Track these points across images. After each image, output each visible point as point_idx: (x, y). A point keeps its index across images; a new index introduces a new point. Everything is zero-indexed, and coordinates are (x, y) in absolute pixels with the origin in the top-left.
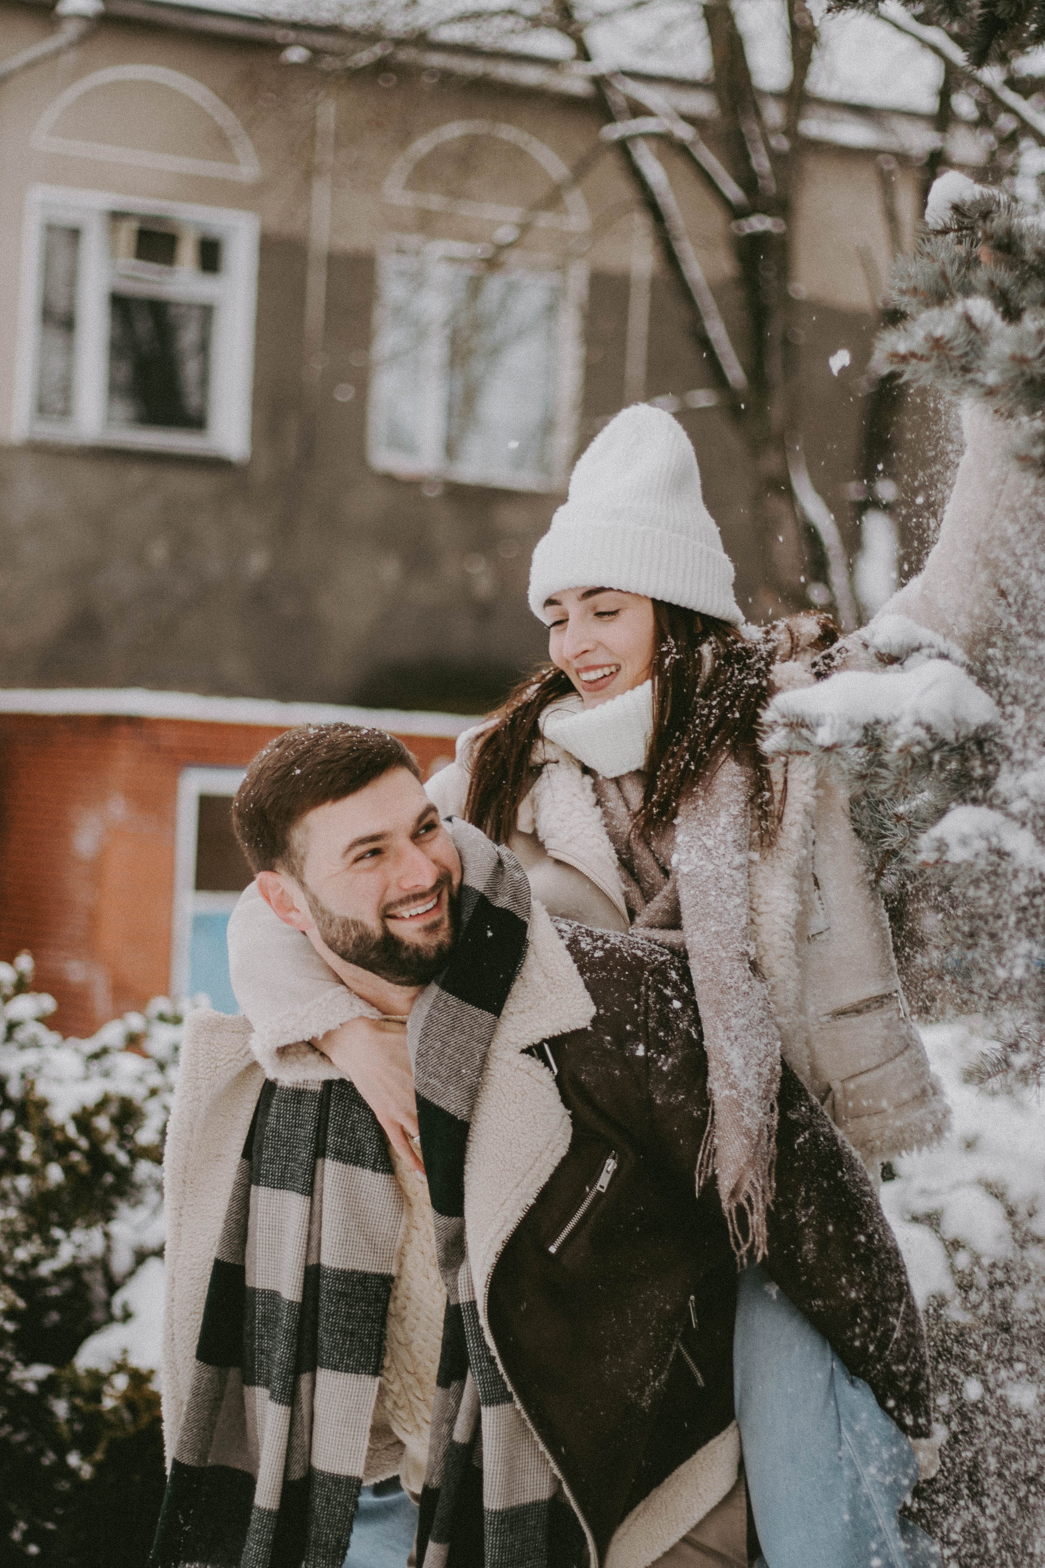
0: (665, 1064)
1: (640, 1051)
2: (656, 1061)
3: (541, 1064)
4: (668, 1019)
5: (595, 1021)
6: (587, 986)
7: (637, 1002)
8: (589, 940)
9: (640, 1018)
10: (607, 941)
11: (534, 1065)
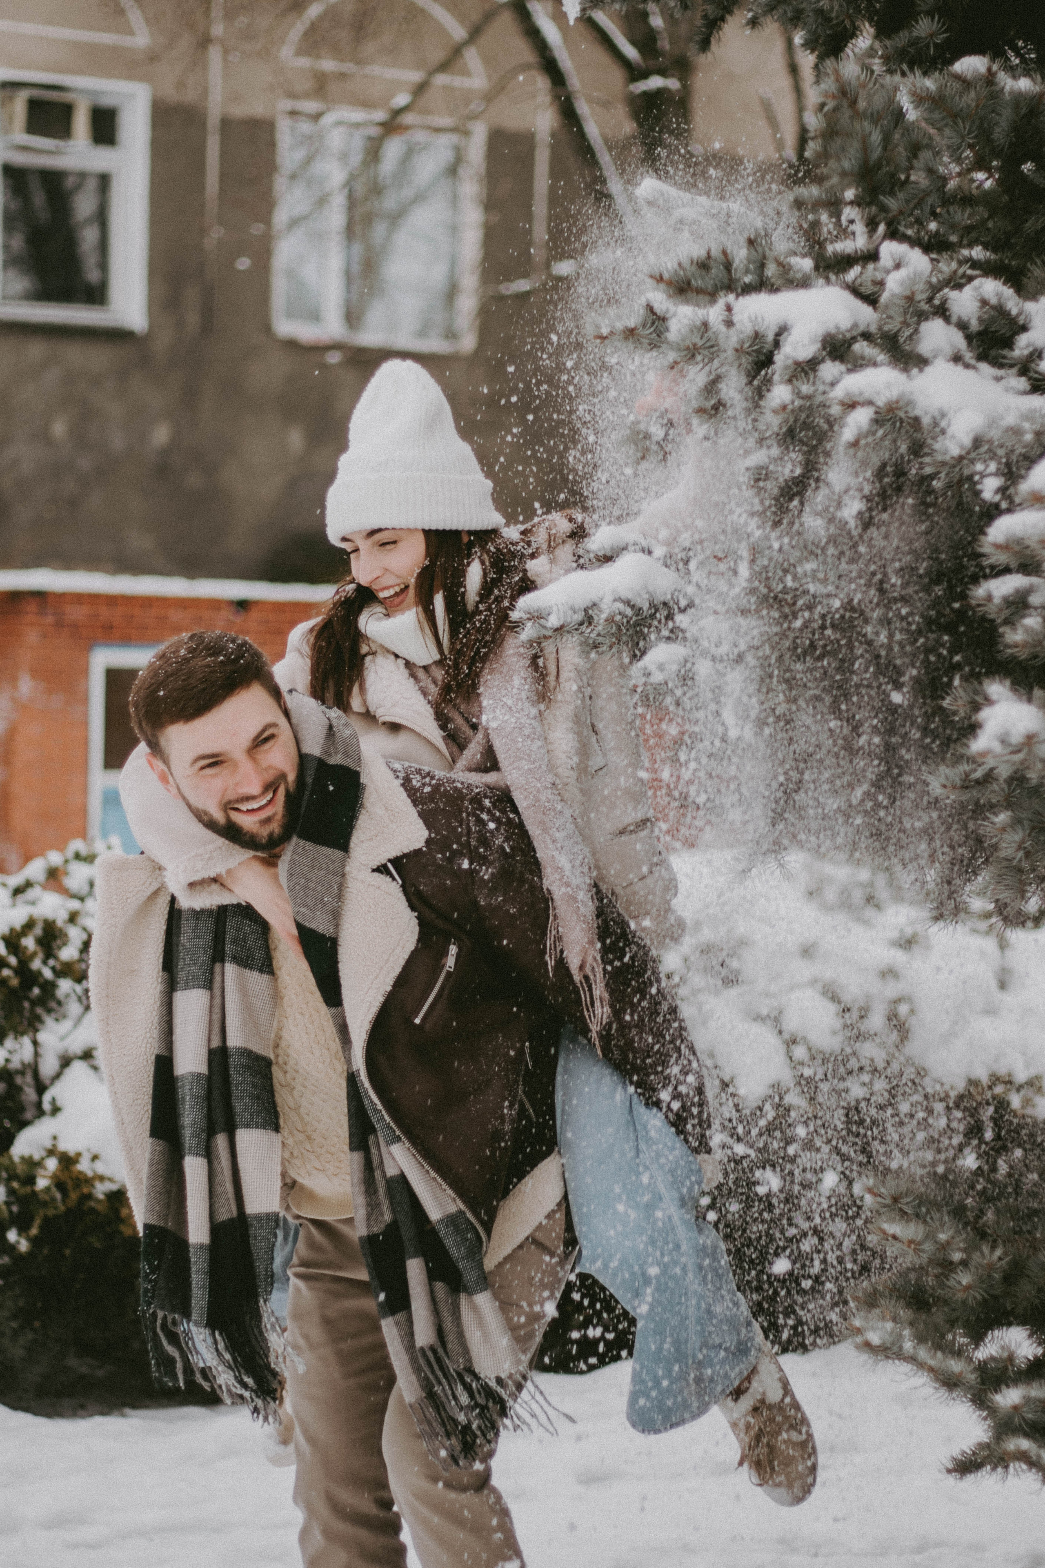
0: (486, 873)
1: (466, 865)
2: (478, 872)
3: (388, 879)
4: (486, 838)
5: (428, 842)
6: (421, 815)
7: (461, 825)
8: (418, 777)
9: (464, 839)
10: (432, 778)
11: (382, 880)
